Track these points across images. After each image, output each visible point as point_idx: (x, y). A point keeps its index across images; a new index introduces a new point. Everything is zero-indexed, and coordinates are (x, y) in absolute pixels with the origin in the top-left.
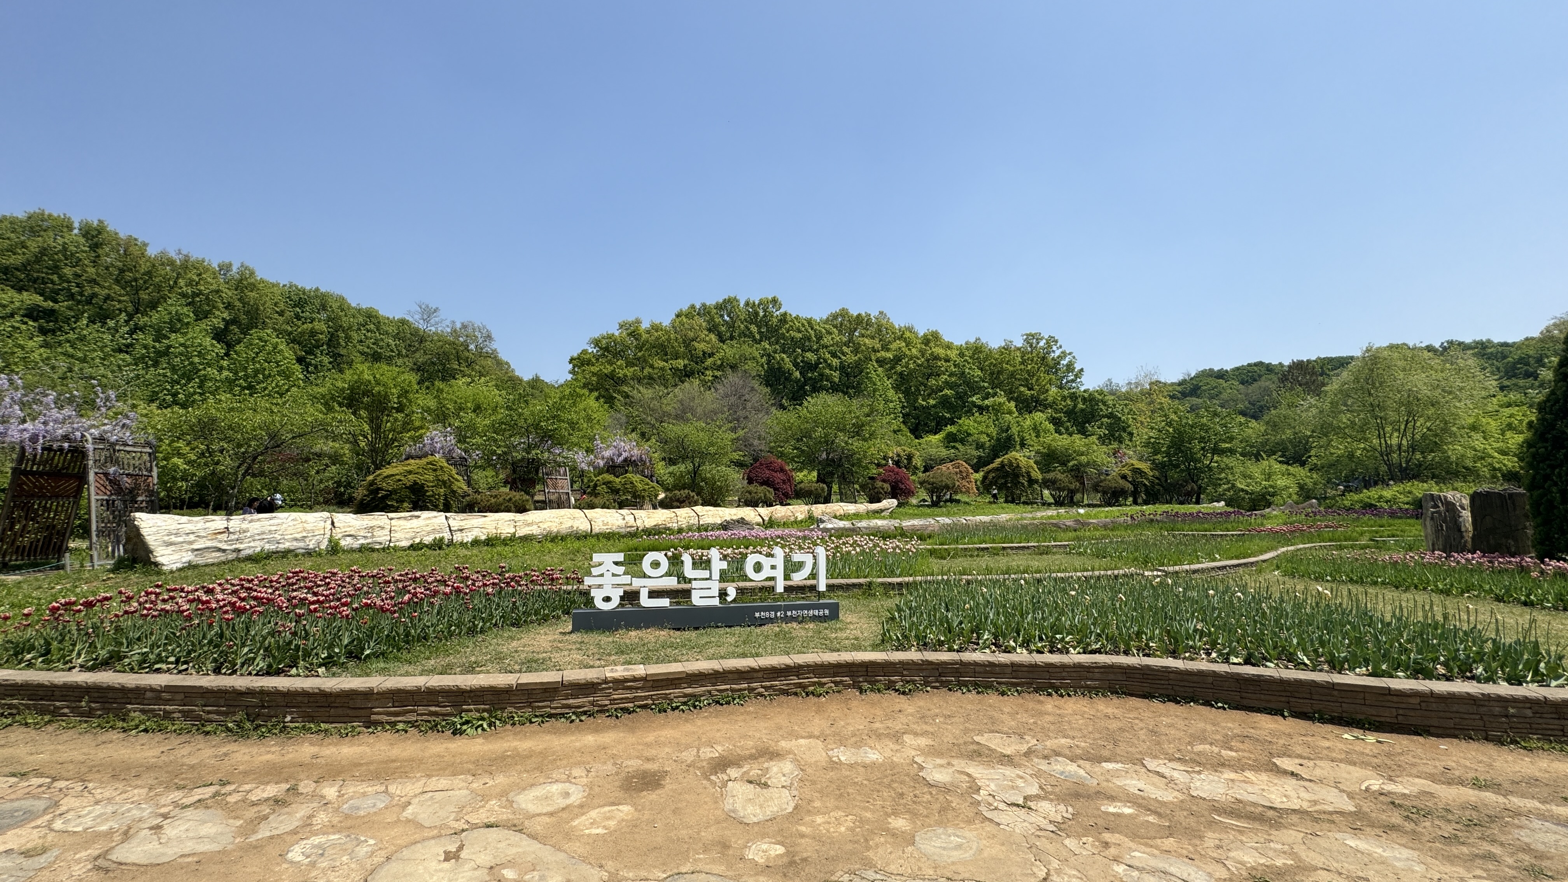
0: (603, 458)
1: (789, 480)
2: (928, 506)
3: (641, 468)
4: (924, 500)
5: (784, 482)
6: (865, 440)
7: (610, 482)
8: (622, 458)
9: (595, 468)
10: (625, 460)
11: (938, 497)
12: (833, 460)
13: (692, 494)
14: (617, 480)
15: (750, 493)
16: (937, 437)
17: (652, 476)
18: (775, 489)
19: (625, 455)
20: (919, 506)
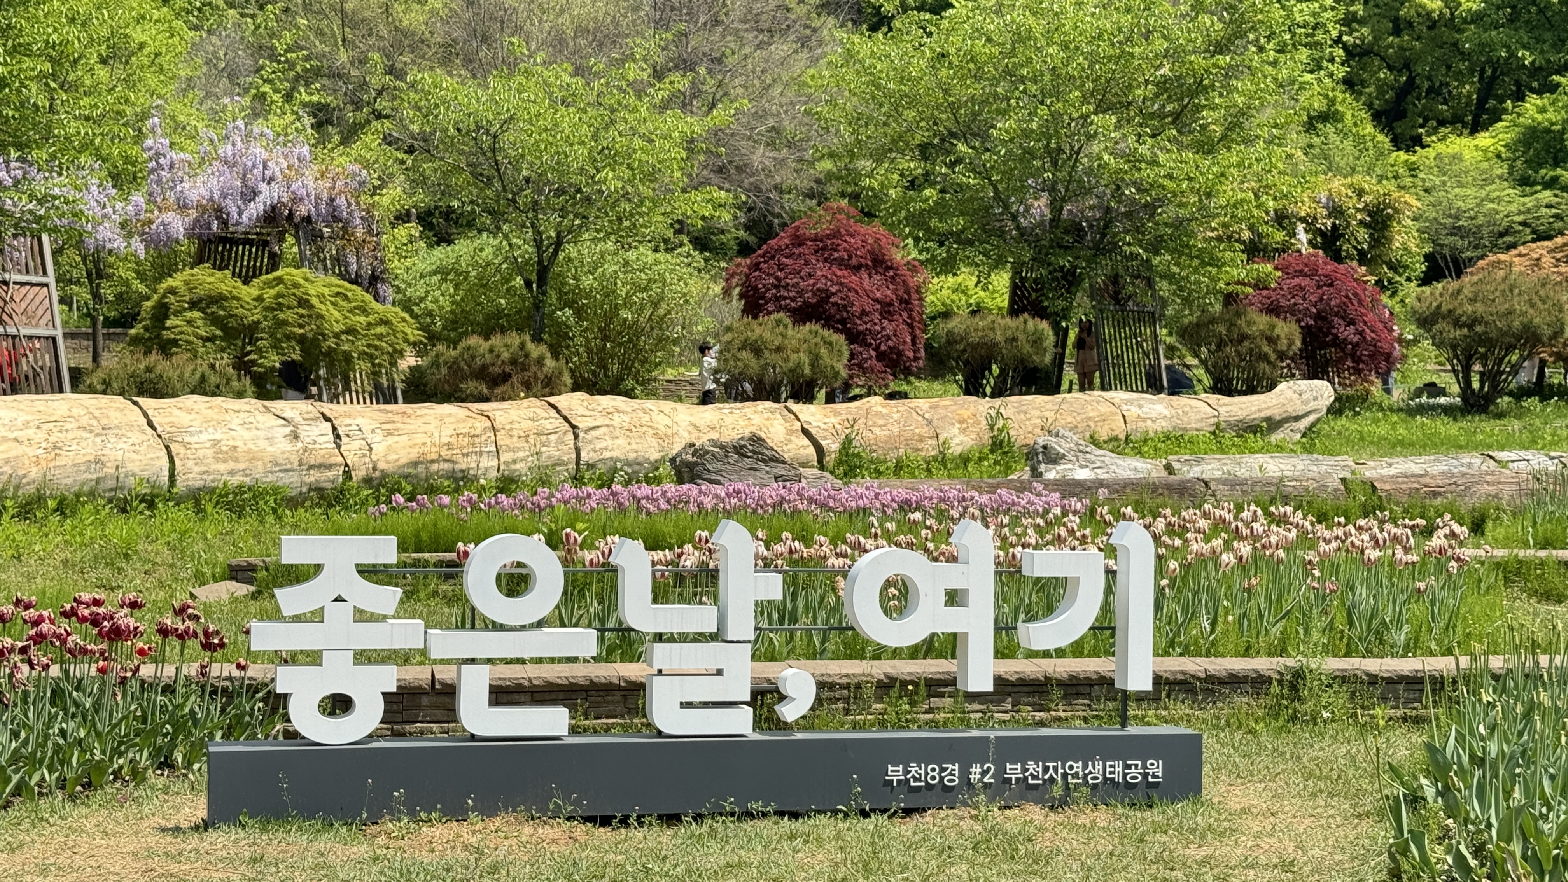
0: (182, 207)
1: (906, 302)
2: (1448, 410)
3: (331, 249)
4: (1433, 389)
5: (887, 310)
6: (1206, 147)
7: (218, 299)
8: (256, 209)
9: (151, 242)
10: (271, 216)
11: (1491, 377)
12: (1076, 230)
13: (536, 350)
14: (248, 292)
15: (757, 351)
16: (1484, 139)
17: (374, 279)
18: (853, 337)
19: (268, 195)
20: (1412, 412)
